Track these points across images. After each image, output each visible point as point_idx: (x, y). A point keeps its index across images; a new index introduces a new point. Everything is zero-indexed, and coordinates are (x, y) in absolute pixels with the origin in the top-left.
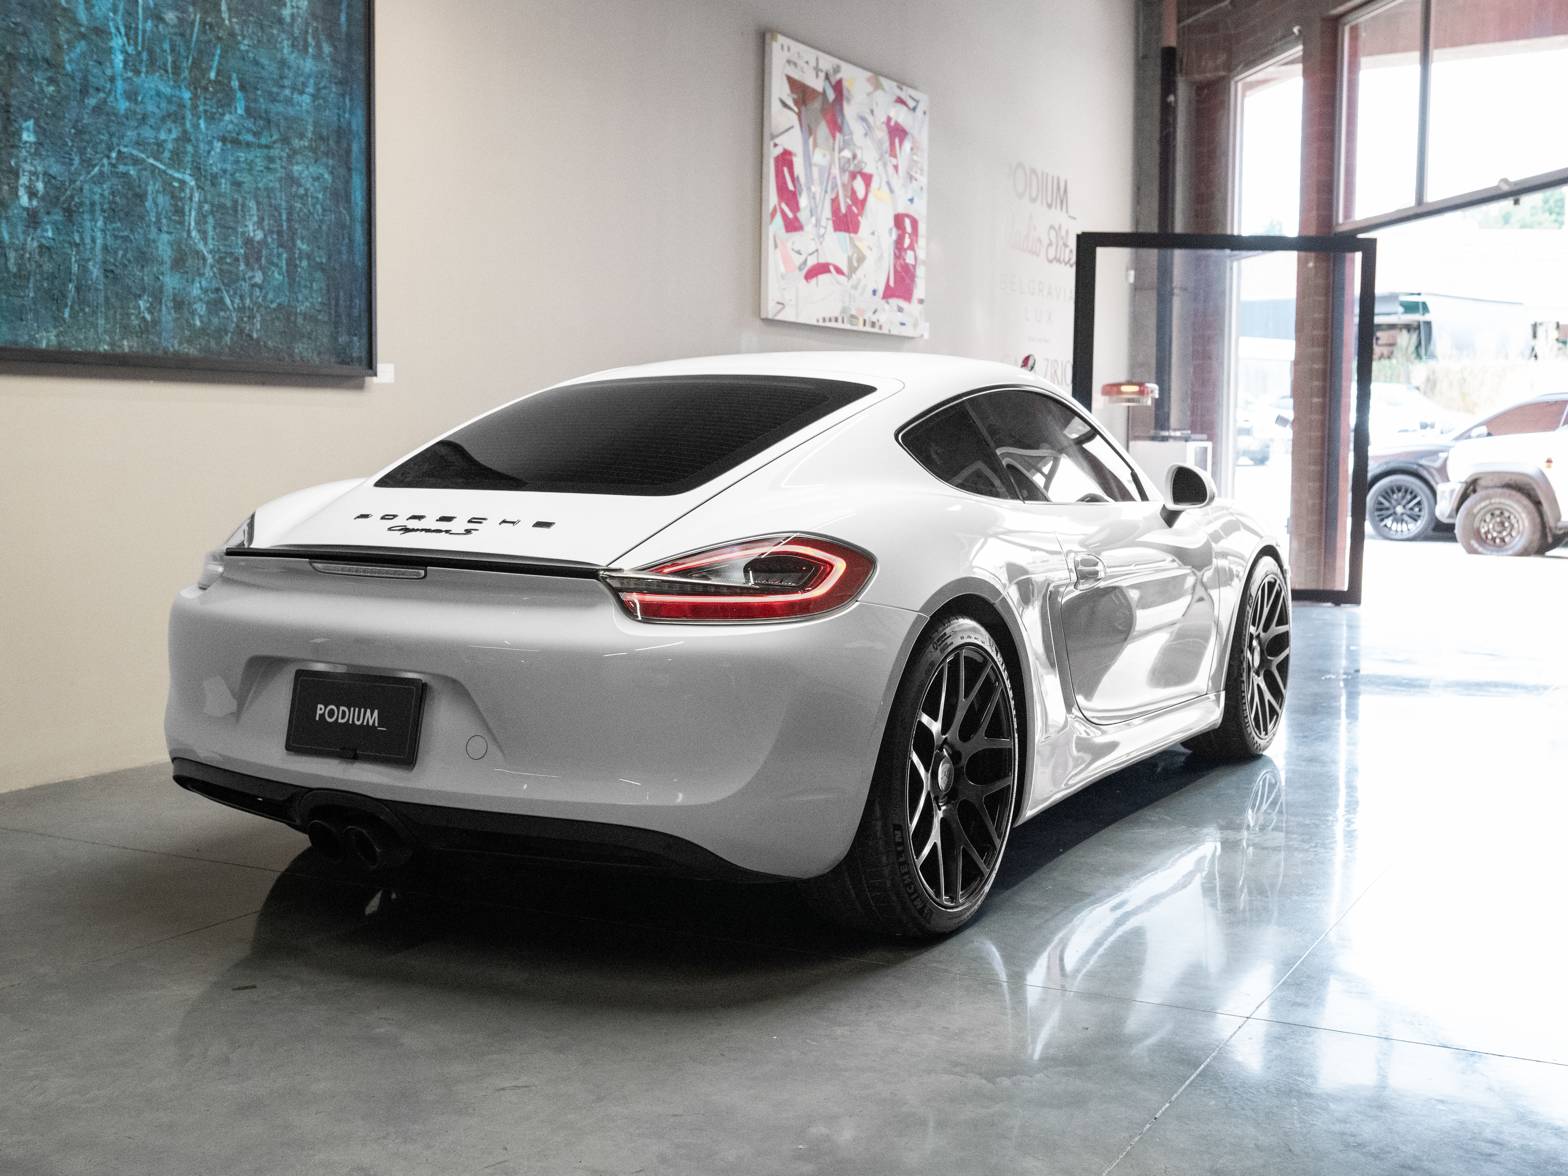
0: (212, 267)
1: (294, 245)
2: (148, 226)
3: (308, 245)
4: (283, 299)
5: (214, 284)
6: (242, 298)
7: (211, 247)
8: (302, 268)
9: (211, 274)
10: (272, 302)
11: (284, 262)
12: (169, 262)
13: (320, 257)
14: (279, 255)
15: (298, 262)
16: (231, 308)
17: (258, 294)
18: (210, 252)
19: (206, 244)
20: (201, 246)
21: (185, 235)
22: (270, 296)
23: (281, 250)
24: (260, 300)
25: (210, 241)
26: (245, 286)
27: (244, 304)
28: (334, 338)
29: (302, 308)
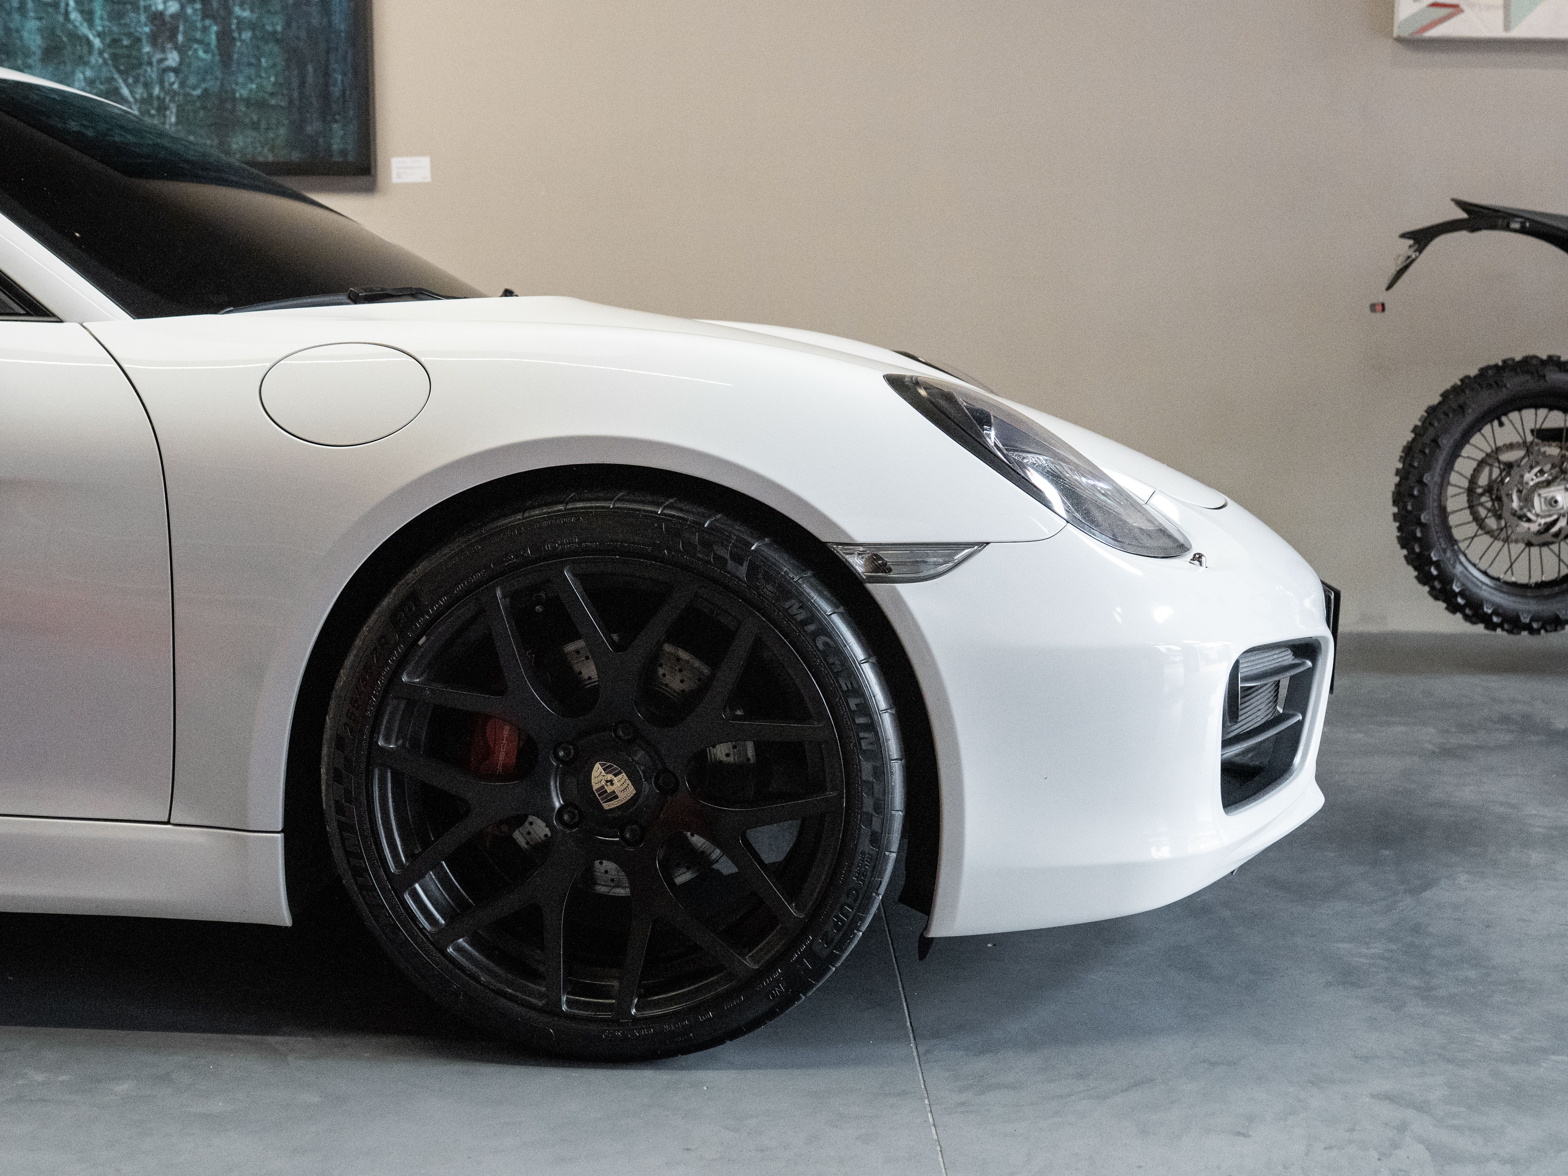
0: (101, 53)
1: (230, 13)
2: (9, 14)
3: (252, 11)
4: (212, 84)
5: (105, 73)
6: (147, 85)
7: (100, 28)
8: (242, 41)
9: (100, 61)
10: (194, 88)
11: (213, 37)
12: (39, 52)
13: (273, 24)
14: (205, 29)
15: (236, 35)
16: (131, 99)
17: (172, 79)
18: (99, 35)
19: (91, 25)
20: (84, 30)
21: (61, 19)
22: (192, 80)
23: (207, 22)
24: (176, 86)
25: (98, 21)
26: (152, 73)
27: (150, 95)
28: (298, 127)
29: (241, 92)
